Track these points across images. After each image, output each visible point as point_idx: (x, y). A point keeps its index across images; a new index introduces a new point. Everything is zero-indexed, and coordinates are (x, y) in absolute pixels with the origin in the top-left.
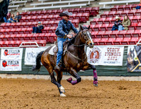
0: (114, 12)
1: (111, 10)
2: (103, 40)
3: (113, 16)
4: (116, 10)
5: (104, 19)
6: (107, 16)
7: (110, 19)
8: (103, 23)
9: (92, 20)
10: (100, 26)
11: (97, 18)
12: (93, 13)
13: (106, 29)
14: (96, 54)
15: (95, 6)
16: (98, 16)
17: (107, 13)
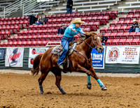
0: (131, 16)
1: (129, 13)
2: (122, 41)
3: (130, 19)
4: (133, 13)
5: (122, 22)
6: (125, 19)
7: (128, 22)
8: (122, 25)
9: (111, 22)
10: (119, 28)
11: (116, 21)
12: (113, 16)
13: (124, 31)
14: (115, 53)
15: (115, 10)
16: (117, 19)
17: (125, 16)
